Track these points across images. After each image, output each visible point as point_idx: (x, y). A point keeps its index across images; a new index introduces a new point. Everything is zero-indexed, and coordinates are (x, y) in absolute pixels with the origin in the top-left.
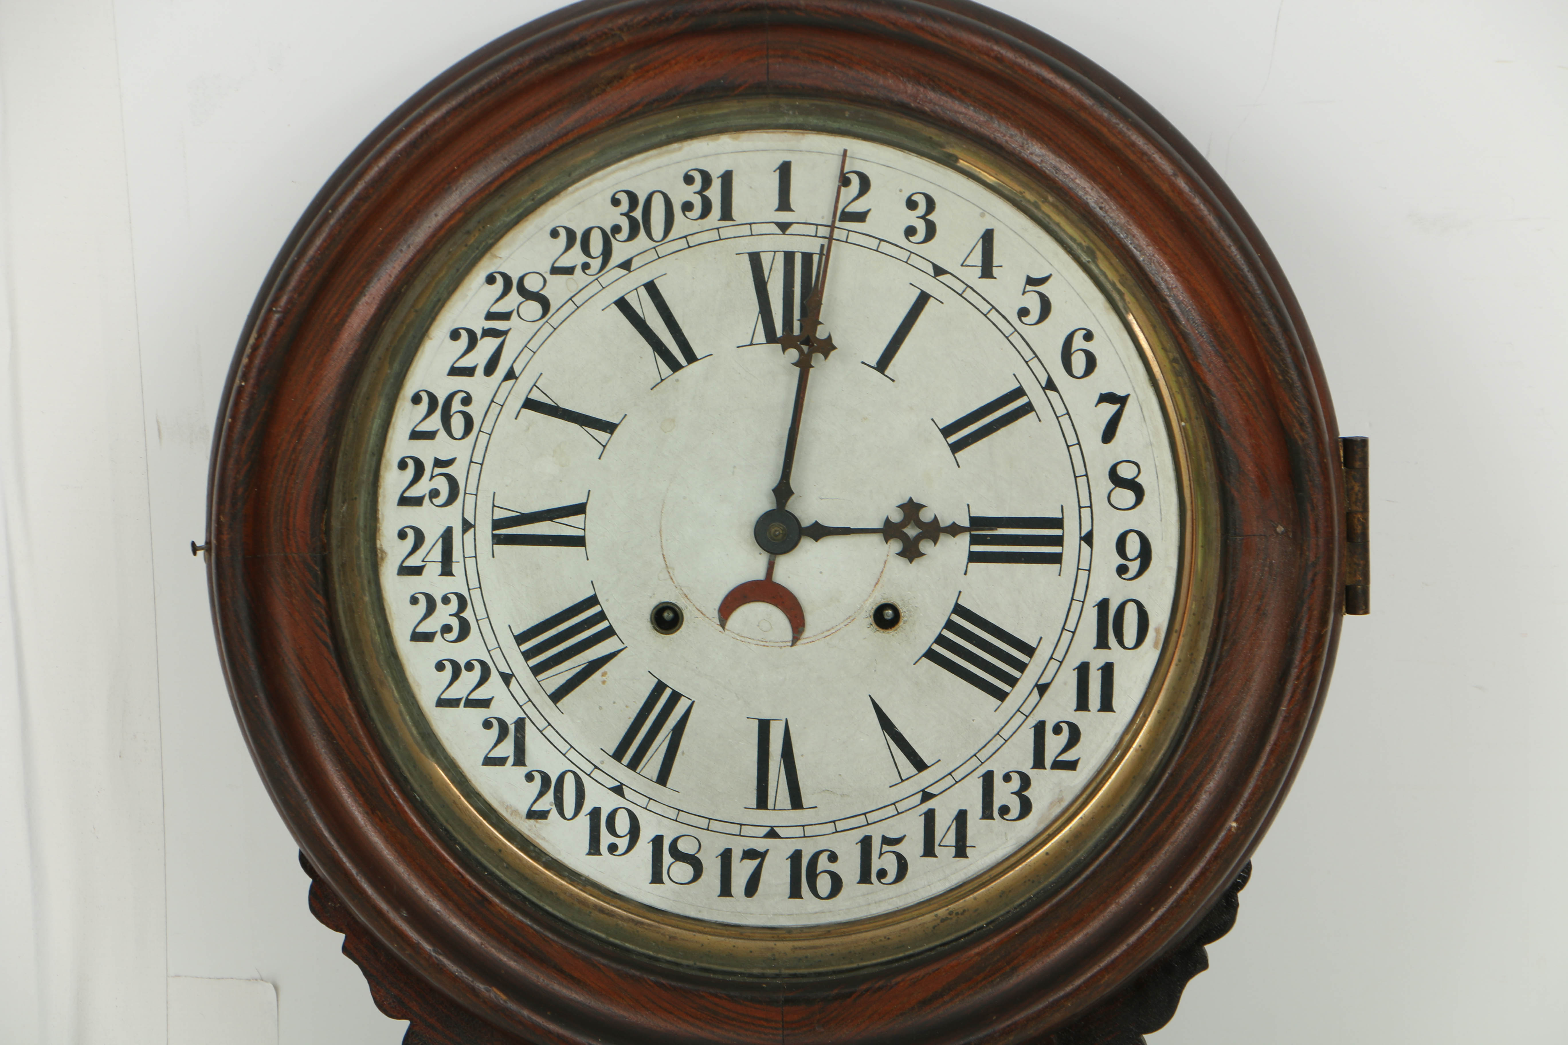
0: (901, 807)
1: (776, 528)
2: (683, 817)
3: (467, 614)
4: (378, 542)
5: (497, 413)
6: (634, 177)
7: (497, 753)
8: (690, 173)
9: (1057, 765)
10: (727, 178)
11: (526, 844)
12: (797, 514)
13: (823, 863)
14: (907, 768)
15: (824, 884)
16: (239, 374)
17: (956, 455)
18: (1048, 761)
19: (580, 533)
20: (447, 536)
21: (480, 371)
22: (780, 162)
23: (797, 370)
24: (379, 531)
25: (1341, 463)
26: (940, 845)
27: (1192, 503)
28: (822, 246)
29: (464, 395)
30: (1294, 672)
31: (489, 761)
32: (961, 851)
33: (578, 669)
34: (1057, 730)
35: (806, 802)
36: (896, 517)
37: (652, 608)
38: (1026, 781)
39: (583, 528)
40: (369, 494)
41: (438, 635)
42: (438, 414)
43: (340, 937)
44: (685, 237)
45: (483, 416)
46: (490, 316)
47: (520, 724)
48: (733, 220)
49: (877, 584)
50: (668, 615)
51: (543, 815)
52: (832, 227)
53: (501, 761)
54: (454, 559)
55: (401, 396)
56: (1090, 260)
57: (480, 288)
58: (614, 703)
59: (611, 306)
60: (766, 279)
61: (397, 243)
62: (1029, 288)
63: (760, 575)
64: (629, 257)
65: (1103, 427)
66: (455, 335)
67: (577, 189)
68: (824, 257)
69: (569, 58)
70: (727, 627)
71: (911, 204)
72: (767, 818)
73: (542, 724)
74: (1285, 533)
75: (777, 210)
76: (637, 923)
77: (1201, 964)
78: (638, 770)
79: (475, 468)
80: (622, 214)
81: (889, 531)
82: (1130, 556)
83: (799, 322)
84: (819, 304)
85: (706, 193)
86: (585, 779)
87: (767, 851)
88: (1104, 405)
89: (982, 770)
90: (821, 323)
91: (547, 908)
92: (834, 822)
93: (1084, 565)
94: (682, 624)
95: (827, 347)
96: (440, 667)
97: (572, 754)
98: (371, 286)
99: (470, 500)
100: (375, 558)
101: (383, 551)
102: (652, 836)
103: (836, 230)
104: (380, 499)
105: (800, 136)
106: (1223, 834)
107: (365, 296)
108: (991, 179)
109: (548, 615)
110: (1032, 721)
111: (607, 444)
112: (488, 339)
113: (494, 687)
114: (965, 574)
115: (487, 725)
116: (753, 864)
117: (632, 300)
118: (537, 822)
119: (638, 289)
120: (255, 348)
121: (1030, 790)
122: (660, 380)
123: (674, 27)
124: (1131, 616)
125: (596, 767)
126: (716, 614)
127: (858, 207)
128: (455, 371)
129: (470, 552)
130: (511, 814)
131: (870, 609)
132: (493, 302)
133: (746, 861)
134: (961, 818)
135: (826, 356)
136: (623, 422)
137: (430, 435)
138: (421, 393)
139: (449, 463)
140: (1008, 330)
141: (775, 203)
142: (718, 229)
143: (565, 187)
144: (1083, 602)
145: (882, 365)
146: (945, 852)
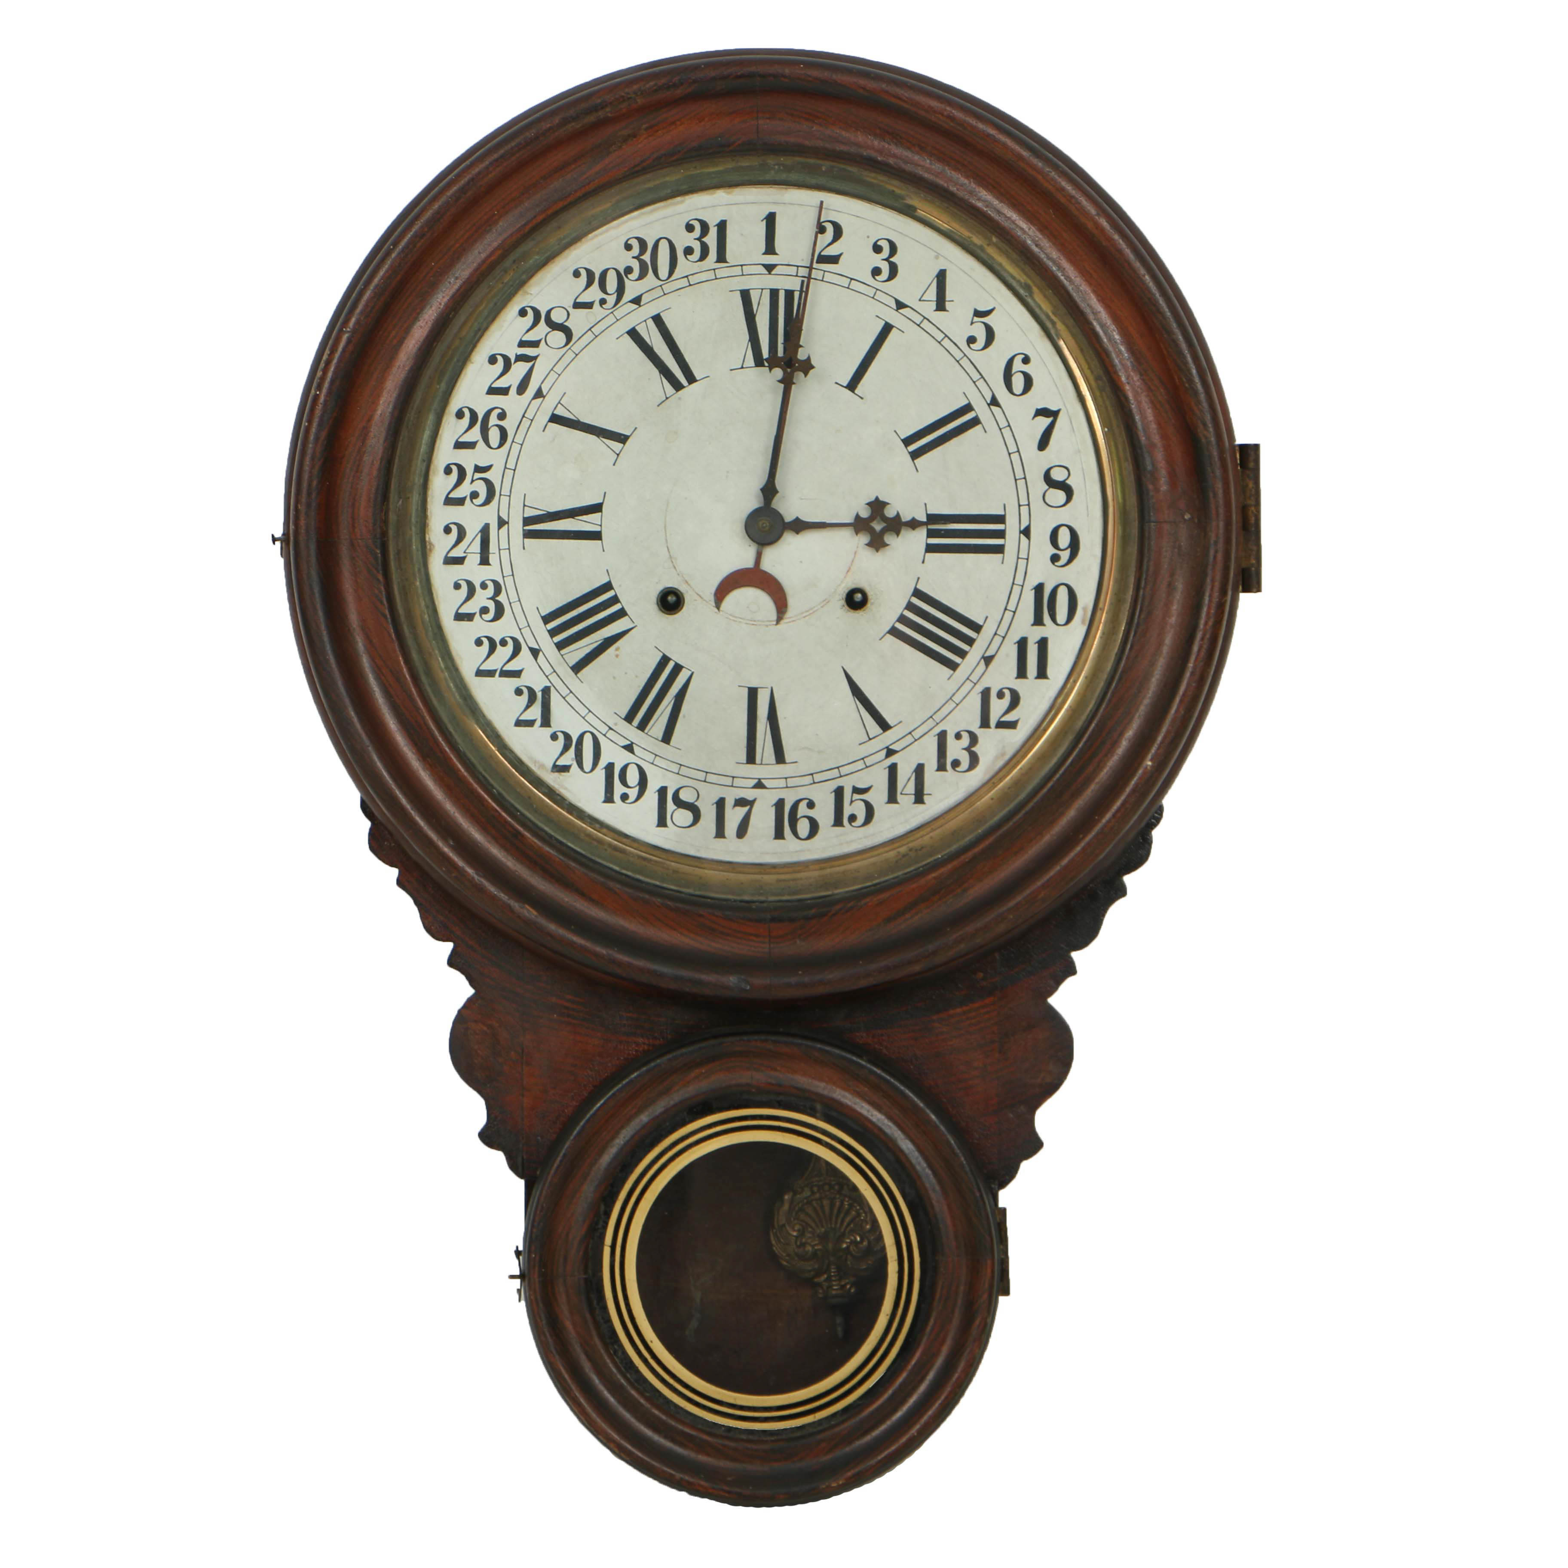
0: (869, 761)
1: (764, 521)
2: (684, 771)
3: (502, 598)
4: (427, 536)
5: (528, 426)
6: (644, 225)
7: (527, 716)
8: (690, 223)
9: (1001, 725)
10: (722, 226)
11: (551, 793)
12: (782, 511)
13: (802, 809)
14: (873, 727)
15: (803, 827)
16: (315, 385)
17: (915, 461)
18: (993, 722)
19: (598, 529)
20: (485, 532)
21: (513, 391)
22: (767, 213)
23: (782, 386)
24: (428, 526)
25: (1237, 465)
26: (901, 794)
27: (1113, 500)
28: (803, 282)
29: (500, 411)
30: (1199, 635)
31: (519, 723)
32: (919, 797)
33: (595, 645)
34: (1000, 695)
35: (788, 757)
36: (865, 514)
37: (658, 593)
38: (974, 739)
39: (600, 524)
40: (420, 494)
41: (477, 616)
42: (478, 427)
43: (394, 872)
44: (687, 277)
45: (515, 429)
46: (522, 344)
47: (546, 691)
48: (727, 262)
49: (848, 571)
50: (671, 599)
51: (565, 769)
52: (811, 268)
53: (530, 723)
54: (491, 551)
55: (447, 411)
56: (1027, 294)
57: (513, 321)
58: (626, 673)
59: (624, 335)
60: (755, 312)
61: (446, 277)
62: (976, 319)
63: (750, 563)
64: (639, 294)
65: (1039, 437)
66: (493, 360)
67: (596, 236)
68: (804, 294)
69: (591, 118)
70: (721, 609)
71: (877, 249)
72: (756, 772)
73: (565, 691)
74: (1191, 519)
75: (764, 254)
76: (645, 859)
77: (1121, 891)
78: (646, 731)
79: (509, 473)
80: (634, 257)
81: (859, 525)
82: (1062, 547)
83: (782, 345)
84: (800, 330)
85: (704, 240)
86: (602, 739)
87: (755, 800)
88: (1040, 419)
89: (937, 730)
90: (801, 346)
91: (569, 844)
92: (812, 774)
93: (1023, 555)
94: (682, 608)
95: (807, 367)
96: (479, 643)
97: (590, 717)
98: (424, 312)
99: (504, 500)
100: (425, 549)
101: (431, 544)
102: (658, 788)
103: (813, 270)
104: (429, 500)
105: (784, 191)
106: (1140, 772)
107: (419, 321)
108: (945, 226)
109: (570, 599)
110: (980, 688)
111: (620, 452)
112: (520, 364)
113: (524, 660)
114: (923, 562)
115: (519, 692)
116: (742, 811)
117: (642, 330)
118: (561, 775)
119: (647, 321)
120: (328, 363)
121: (978, 746)
122: (665, 398)
123: (679, 92)
124: (1062, 597)
125: (611, 729)
126: (712, 598)
127: (832, 251)
128: (492, 391)
129: (504, 545)
130: (539, 768)
131: (842, 592)
132: (525, 331)
133: (738, 808)
134: (919, 770)
135: (806, 374)
136: (634, 434)
137: (471, 445)
138: (464, 409)
139: (487, 469)
140: (958, 355)
141: (763, 247)
142: (714, 270)
143: (585, 234)
144: (1022, 586)
145: (852, 385)
146: (906, 799)
